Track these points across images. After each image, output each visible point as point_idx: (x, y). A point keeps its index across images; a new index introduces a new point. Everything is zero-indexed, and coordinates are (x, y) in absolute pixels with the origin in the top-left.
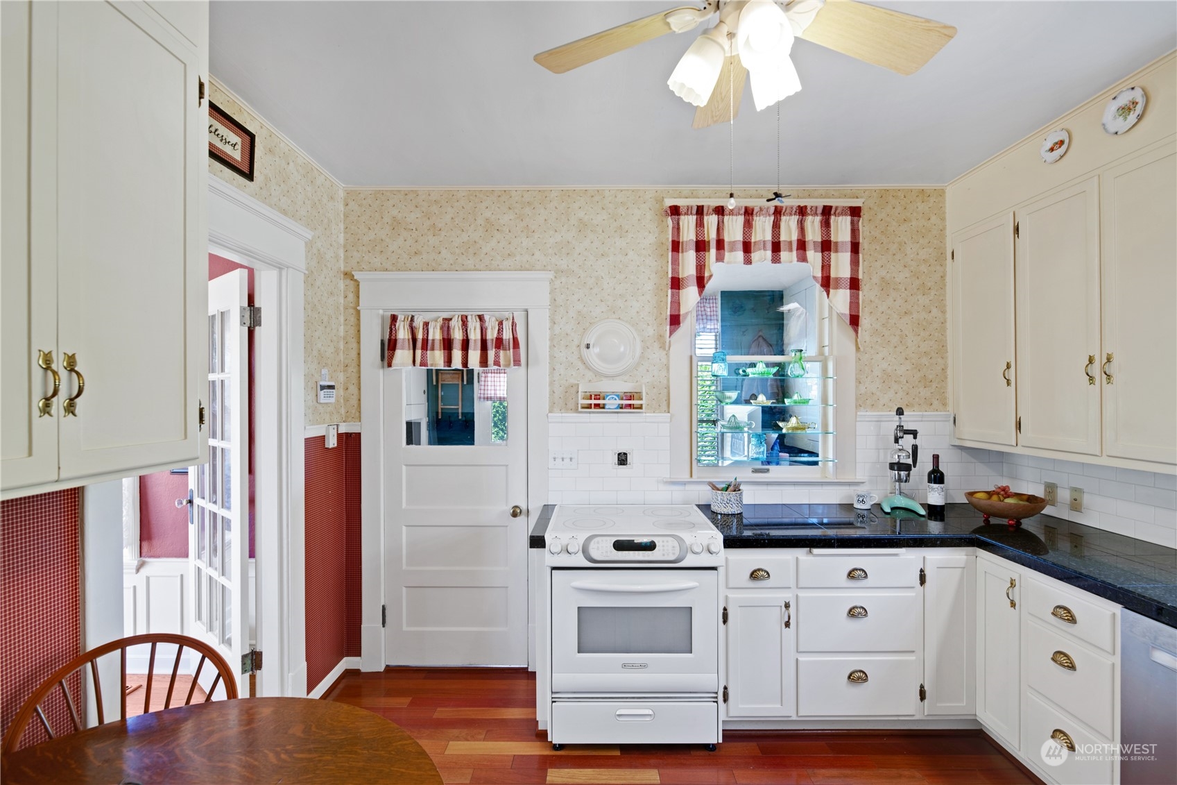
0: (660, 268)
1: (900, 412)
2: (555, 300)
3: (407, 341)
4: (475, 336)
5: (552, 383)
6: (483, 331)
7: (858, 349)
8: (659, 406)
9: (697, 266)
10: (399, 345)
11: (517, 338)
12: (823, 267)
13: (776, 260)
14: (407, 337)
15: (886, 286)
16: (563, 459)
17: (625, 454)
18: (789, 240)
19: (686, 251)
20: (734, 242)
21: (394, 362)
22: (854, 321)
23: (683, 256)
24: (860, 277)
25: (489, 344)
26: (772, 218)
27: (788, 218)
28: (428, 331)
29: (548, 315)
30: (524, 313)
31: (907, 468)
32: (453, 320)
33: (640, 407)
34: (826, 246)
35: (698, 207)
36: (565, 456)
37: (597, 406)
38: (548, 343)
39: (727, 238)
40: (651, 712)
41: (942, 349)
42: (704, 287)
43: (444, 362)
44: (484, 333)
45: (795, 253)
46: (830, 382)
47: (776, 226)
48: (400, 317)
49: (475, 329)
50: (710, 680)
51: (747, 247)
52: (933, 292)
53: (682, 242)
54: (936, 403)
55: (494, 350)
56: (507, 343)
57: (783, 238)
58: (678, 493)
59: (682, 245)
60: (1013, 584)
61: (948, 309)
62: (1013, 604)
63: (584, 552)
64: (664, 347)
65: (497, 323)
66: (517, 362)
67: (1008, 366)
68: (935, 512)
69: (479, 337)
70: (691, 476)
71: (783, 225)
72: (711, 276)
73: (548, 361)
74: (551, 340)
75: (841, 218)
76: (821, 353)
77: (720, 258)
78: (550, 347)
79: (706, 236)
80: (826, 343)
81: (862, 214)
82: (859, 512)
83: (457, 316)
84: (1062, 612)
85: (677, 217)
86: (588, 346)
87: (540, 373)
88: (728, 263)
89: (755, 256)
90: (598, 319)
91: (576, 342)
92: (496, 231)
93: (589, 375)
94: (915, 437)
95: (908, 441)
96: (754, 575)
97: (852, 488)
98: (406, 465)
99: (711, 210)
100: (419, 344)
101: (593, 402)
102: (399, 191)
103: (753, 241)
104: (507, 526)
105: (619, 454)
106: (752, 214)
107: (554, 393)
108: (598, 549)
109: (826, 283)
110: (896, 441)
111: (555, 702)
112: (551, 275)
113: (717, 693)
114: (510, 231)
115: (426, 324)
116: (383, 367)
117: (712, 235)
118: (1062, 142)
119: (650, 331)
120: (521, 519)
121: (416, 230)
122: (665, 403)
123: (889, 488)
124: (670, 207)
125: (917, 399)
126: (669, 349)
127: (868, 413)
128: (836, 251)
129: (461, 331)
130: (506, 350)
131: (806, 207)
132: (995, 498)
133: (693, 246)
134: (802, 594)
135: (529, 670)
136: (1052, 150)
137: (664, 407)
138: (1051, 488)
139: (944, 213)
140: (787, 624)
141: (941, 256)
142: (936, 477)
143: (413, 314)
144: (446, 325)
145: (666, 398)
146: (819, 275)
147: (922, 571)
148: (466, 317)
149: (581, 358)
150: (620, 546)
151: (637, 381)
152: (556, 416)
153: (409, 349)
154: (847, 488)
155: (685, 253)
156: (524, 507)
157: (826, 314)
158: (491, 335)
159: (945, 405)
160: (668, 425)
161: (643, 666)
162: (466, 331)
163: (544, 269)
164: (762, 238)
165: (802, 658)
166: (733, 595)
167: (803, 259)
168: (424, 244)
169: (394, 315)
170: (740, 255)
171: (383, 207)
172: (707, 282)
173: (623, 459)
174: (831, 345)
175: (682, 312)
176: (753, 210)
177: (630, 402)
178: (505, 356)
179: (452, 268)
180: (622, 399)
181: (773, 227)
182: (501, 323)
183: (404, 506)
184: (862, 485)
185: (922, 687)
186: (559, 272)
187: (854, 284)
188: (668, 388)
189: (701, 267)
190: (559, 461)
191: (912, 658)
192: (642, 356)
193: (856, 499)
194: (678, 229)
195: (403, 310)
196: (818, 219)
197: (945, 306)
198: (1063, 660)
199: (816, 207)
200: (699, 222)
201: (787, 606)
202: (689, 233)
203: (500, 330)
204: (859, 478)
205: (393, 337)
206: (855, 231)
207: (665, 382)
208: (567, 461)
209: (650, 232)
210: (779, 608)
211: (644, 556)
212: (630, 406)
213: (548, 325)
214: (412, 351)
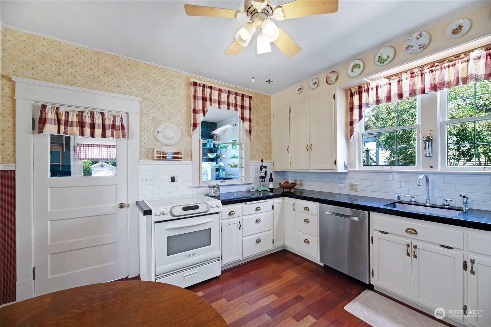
0: (188, 105)
1: (262, 161)
2: (142, 111)
3: (54, 120)
4: (98, 121)
5: (140, 147)
6: (103, 120)
7: (250, 141)
8: (188, 158)
9: (203, 106)
10: (48, 121)
11: (123, 125)
12: (242, 113)
13: (228, 109)
14: (53, 118)
15: (257, 122)
16: (146, 180)
17: (174, 177)
18: (232, 103)
19: (199, 100)
20: (215, 100)
21: (44, 130)
22: (250, 132)
23: (197, 102)
24: (252, 118)
25: (107, 127)
26: (227, 94)
27: (232, 95)
28: (68, 117)
29: (139, 117)
30: (126, 115)
31: (264, 178)
32: (85, 113)
33: (181, 158)
34: (243, 107)
35: (203, 84)
36: (147, 179)
37: (163, 157)
38: (139, 129)
39: (213, 98)
40: (197, 271)
41: (270, 143)
42: (205, 114)
43: (79, 133)
44: (104, 121)
45: (234, 107)
46: (243, 151)
47: (228, 97)
48: (49, 107)
49: (98, 119)
50: (217, 253)
51: (219, 103)
52: (268, 126)
53: (197, 96)
54: (269, 159)
55: (111, 129)
56: (118, 127)
57: (230, 102)
58: (195, 191)
59: (197, 97)
60: (294, 205)
61: (272, 131)
62: (294, 210)
63: (170, 213)
64: (190, 135)
65: (112, 117)
66: (124, 136)
67: (288, 148)
68: (272, 190)
69: (101, 122)
70: (200, 185)
71: (230, 97)
72: (207, 111)
73: (139, 137)
74: (140, 128)
75: (246, 99)
76: (240, 142)
77: (211, 105)
78: (140, 131)
79: (206, 95)
80: (242, 138)
81: (252, 99)
82: (252, 192)
83: (87, 111)
84: (306, 208)
85: (195, 86)
86: (158, 132)
87: (135, 142)
88: (213, 107)
89: (222, 106)
90: (162, 121)
91: (152, 130)
92: (111, 74)
93: (158, 144)
94: (266, 168)
95: (264, 169)
96: (230, 214)
97: (249, 185)
98: (50, 188)
99: (207, 87)
100: (63, 122)
101: (161, 155)
102: (47, 38)
103: (221, 101)
104: (116, 213)
105: (172, 177)
106: (221, 91)
107: (141, 151)
108: (176, 211)
109: (243, 119)
110: (261, 169)
111: (157, 280)
112: (140, 99)
113: (219, 257)
114: (118, 75)
115: (67, 113)
116: (33, 133)
117: (208, 96)
118: (301, 89)
119: (184, 129)
120: (125, 209)
121: (59, 62)
122: (190, 157)
123: (259, 185)
124: (193, 82)
125: (265, 158)
126: (192, 136)
127: (253, 162)
128: (245, 109)
129: (90, 118)
130: (117, 130)
131: (237, 93)
132: (286, 184)
133: (201, 98)
134: (244, 218)
135: (129, 278)
136: (298, 90)
137: (190, 158)
138: (295, 181)
139: (271, 103)
140: (240, 229)
141: (270, 116)
142: (271, 180)
143: (58, 106)
144: (80, 114)
145: (190, 155)
146: (241, 116)
147: (273, 205)
148: (93, 112)
149: (154, 137)
150: (185, 209)
151: (179, 148)
152: (143, 161)
153: (55, 124)
154: (248, 185)
155: (198, 101)
156: (126, 203)
157: (242, 129)
158: (109, 122)
159: (271, 159)
160: (191, 165)
161: (194, 254)
162: (93, 119)
163: (137, 95)
164: (224, 100)
165: (244, 239)
166: (223, 222)
167: (236, 110)
168: (65, 70)
169: (44, 105)
170: (217, 105)
171: (35, 44)
172: (206, 113)
173: (173, 179)
174: (243, 139)
175: (197, 123)
176: (222, 90)
177: (176, 156)
178: (117, 133)
179: (83, 86)
180: (173, 155)
181: (227, 98)
182: (114, 117)
183: (49, 210)
184: (252, 184)
185: (273, 240)
186: (144, 99)
187: (250, 120)
188: (191, 151)
189: (204, 107)
190: (144, 181)
191: (271, 232)
192: (181, 138)
193: (251, 188)
194: (196, 91)
195: (50, 103)
196: (240, 97)
197: (271, 130)
198: (307, 221)
199: (240, 94)
200: (203, 90)
201: (240, 222)
202: (199, 94)
203: (114, 120)
204: (251, 182)
205: (43, 117)
206: (250, 104)
207: (190, 149)
208: (148, 181)
209: (184, 90)
210: (237, 224)
211: (195, 212)
212: (177, 158)
213: (139, 121)
214: (57, 126)
